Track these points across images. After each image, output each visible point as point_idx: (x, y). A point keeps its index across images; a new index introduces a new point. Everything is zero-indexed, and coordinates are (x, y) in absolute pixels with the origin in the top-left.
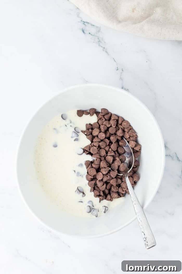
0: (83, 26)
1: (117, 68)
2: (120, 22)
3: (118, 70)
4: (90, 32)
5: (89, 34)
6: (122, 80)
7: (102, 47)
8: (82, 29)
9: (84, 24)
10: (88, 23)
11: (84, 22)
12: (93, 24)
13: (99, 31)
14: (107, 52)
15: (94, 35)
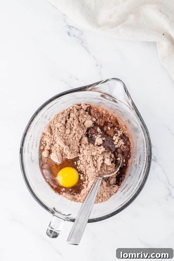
0: (69, 29)
1: (97, 64)
2: (99, 26)
3: (97, 66)
4: (74, 35)
5: (74, 37)
6: (101, 74)
7: (84, 47)
8: (68, 32)
9: (69, 28)
10: (73, 27)
11: (69, 26)
12: (77, 28)
13: (82, 34)
14: (88, 51)
15: (77, 37)
